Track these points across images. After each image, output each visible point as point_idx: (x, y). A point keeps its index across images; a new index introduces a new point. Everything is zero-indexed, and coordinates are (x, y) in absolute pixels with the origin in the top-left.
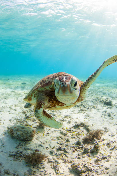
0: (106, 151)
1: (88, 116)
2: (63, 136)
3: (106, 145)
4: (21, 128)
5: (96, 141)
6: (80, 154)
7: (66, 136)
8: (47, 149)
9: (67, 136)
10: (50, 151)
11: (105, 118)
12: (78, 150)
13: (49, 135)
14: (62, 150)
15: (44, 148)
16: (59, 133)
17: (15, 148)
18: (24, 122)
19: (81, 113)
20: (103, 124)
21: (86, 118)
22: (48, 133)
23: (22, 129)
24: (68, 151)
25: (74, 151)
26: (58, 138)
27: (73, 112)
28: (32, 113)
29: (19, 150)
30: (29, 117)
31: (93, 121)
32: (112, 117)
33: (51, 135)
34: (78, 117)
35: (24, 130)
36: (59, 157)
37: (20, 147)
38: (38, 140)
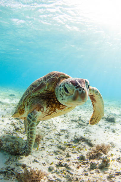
0: (117, 166)
1: (89, 131)
2: (61, 151)
3: (116, 160)
4: (11, 138)
5: (103, 156)
6: (86, 170)
7: (65, 151)
8: (44, 166)
9: (67, 150)
10: (49, 167)
11: (109, 133)
12: (83, 165)
13: (44, 150)
14: (64, 166)
15: (40, 164)
16: (56, 148)
17: (5, 163)
18: (14, 134)
19: (80, 128)
20: (107, 140)
21: (86, 133)
22: (43, 147)
23: (12, 140)
24: (71, 167)
25: (78, 168)
26: (56, 153)
27: (70, 126)
28: (22, 125)
29: (10, 166)
30: (19, 129)
31: (95, 136)
32: (117, 133)
33: (47, 149)
34: (77, 132)
35: (14, 140)
36: (60, 174)
37: (10, 162)
38: (32, 155)
